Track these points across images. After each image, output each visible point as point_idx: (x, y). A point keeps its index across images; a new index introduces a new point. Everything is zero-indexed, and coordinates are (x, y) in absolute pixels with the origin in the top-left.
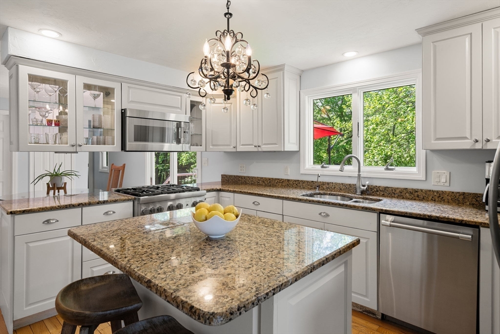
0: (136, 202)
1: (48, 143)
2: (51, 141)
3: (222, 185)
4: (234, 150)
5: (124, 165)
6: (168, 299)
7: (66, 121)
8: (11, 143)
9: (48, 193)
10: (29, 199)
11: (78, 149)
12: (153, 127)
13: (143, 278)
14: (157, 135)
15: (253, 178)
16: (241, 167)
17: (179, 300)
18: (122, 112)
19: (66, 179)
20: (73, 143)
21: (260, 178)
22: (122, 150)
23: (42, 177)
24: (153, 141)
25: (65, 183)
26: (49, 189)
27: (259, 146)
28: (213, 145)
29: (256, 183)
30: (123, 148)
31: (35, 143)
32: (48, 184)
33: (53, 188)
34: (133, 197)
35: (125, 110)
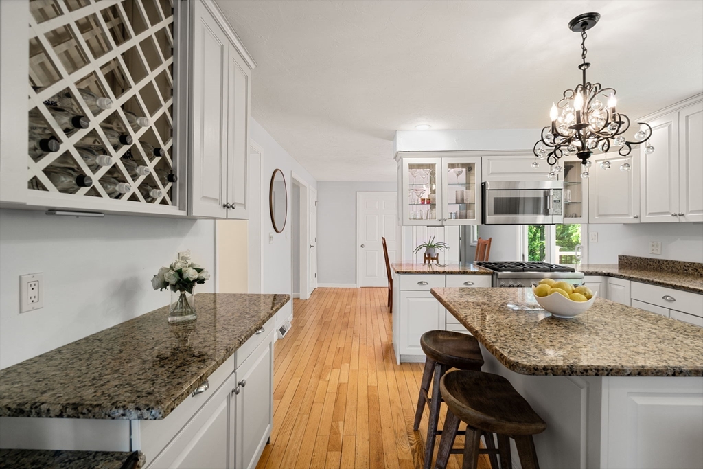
0: (495, 277)
1: (422, 219)
2: (424, 217)
3: (620, 269)
4: (636, 221)
5: (491, 239)
6: (487, 346)
7: (434, 199)
8: (399, 219)
9: (425, 262)
10: (413, 265)
11: (444, 223)
12: (524, 198)
13: (473, 328)
14: (529, 206)
15: (674, 262)
16: (653, 246)
17: (494, 348)
18: (482, 186)
19: (437, 250)
20: (440, 218)
21: (688, 263)
22: (482, 223)
23: (421, 247)
24: (524, 214)
25: (438, 254)
26: (425, 258)
27: (680, 215)
28: (599, 216)
29: (681, 271)
30: (483, 221)
31: (414, 219)
32: (425, 254)
33: (428, 258)
34: (492, 271)
35: (485, 183)
